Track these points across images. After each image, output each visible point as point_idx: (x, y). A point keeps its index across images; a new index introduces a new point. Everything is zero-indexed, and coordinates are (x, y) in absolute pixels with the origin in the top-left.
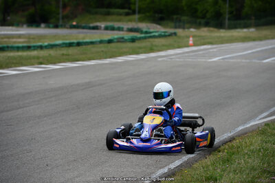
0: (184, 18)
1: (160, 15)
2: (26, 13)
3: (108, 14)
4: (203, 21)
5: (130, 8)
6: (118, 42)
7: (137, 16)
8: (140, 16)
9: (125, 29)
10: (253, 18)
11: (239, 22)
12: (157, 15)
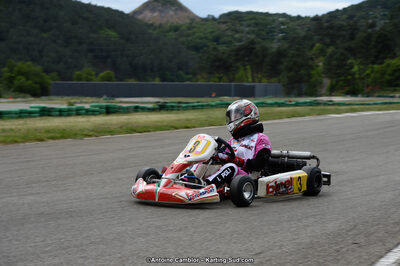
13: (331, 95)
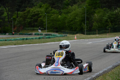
0: (67, 31)
1: (57, 30)
3: (34, 30)
4: (75, 32)
5: (43, 27)
8: (48, 30)
9: (44, 35)
10: (97, 30)
11: (91, 32)
12: (55, 30)
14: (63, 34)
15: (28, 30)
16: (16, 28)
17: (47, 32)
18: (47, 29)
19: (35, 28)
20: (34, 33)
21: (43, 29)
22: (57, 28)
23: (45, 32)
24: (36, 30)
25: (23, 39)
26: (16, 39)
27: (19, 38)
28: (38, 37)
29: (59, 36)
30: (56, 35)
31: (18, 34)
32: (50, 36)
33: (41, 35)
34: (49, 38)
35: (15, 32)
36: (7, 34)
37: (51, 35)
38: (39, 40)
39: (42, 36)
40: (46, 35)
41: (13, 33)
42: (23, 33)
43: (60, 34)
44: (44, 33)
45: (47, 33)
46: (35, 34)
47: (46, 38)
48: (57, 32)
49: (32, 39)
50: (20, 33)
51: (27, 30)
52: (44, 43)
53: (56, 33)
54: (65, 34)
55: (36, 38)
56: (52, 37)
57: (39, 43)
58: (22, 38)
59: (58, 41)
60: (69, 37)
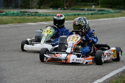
0: (122, 7)
1: (111, 6)
2: (49, 5)
3: (86, 5)
5: (96, 3)
6: (96, 14)
7: (100, 6)
9: (96, 10)
12: (109, 6)
13: (40, 8)
14: (118, 9)
15: (81, 5)
16: (68, 3)
17: (101, 7)
18: (101, 5)
19: (88, 3)
20: (86, 9)
21: (96, 4)
22: (111, 4)
23: (98, 7)
24: (88, 5)
25: (75, 15)
26: (67, 14)
27: (71, 14)
28: (90, 12)
29: (113, 12)
30: (110, 10)
31: (70, 9)
32: (103, 12)
33: (94, 10)
34: (103, 14)
35: (67, 7)
36: (59, 9)
37: (105, 11)
38: (91, 16)
39: (95, 12)
40: (99, 11)
41: (65, 8)
42: (75, 8)
43: (114, 10)
44: (97, 9)
45: (99, 9)
46: (88, 10)
47: (99, 14)
48: (111, 8)
49: (84, 14)
50: (72, 8)
51: (79, 5)
52: (96, 19)
53: (109, 9)
54: (120, 10)
55: (88, 14)
56: (105, 13)
57: (92, 19)
58: (74, 13)
59: (111, 18)
60: (123, 13)
